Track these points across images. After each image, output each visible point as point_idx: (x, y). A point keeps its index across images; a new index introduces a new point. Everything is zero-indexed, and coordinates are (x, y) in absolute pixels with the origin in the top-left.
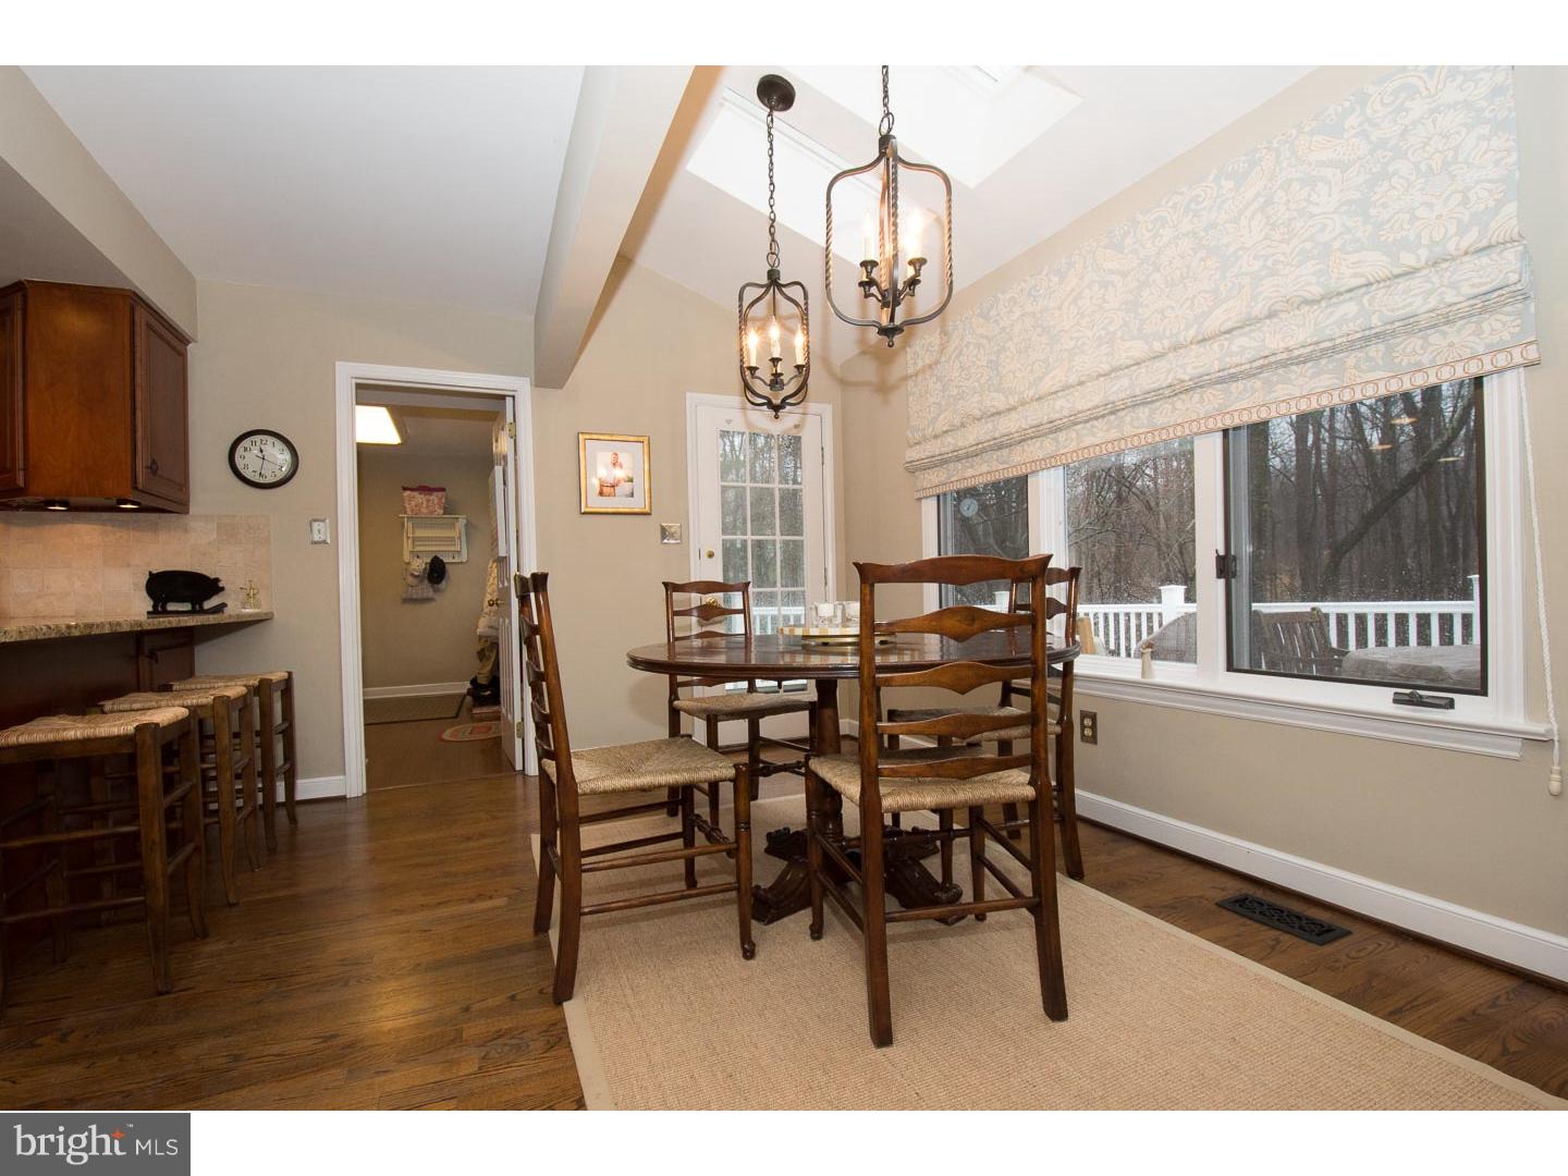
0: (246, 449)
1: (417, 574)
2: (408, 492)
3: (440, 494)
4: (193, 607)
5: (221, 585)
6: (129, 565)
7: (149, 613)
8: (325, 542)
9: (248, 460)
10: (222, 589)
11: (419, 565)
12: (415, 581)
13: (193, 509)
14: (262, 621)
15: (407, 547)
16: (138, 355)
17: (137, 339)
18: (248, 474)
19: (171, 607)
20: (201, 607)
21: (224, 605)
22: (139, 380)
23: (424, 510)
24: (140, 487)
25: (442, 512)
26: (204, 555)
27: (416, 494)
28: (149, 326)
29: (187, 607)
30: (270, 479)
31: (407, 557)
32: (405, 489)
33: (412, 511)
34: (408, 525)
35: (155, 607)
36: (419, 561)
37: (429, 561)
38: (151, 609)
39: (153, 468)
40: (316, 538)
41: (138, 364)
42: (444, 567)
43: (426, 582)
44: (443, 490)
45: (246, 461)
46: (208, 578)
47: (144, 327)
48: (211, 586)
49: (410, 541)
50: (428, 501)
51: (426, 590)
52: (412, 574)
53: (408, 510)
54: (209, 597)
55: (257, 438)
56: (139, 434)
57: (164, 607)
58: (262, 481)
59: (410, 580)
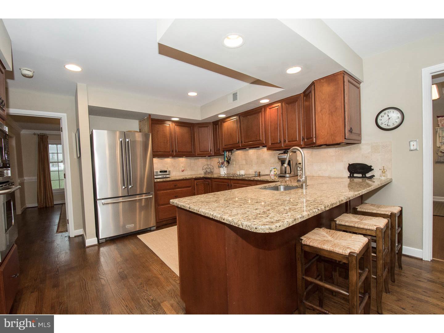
0: (382, 116)
4: (363, 175)
5: (372, 168)
6: (343, 162)
7: (348, 177)
8: (416, 150)
9: (383, 121)
10: (373, 169)
13: (362, 142)
14: (389, 183)
16: (346, 93)
17: (345, 87)
18: (383, 126)
19: (355, 175)
20: (365, 175)
21: (373, 176)
22: (346, 101)
24: (347, 138)
26: (366, 157)
28: (349, 81)
29: (360, 175)
30: (392, 127)
35: (350, 175)
38: (349, 176)
39: (351, 131)
40: (412, 148)
41: (346, 95)
45: (382, 121)
46: (368, 166)
47: (347, 81)
48: (369, 169)
54: (368, 172)
55: (386, 111)
56: (346, 120)
57: (353, 175)
58: (388, 128)
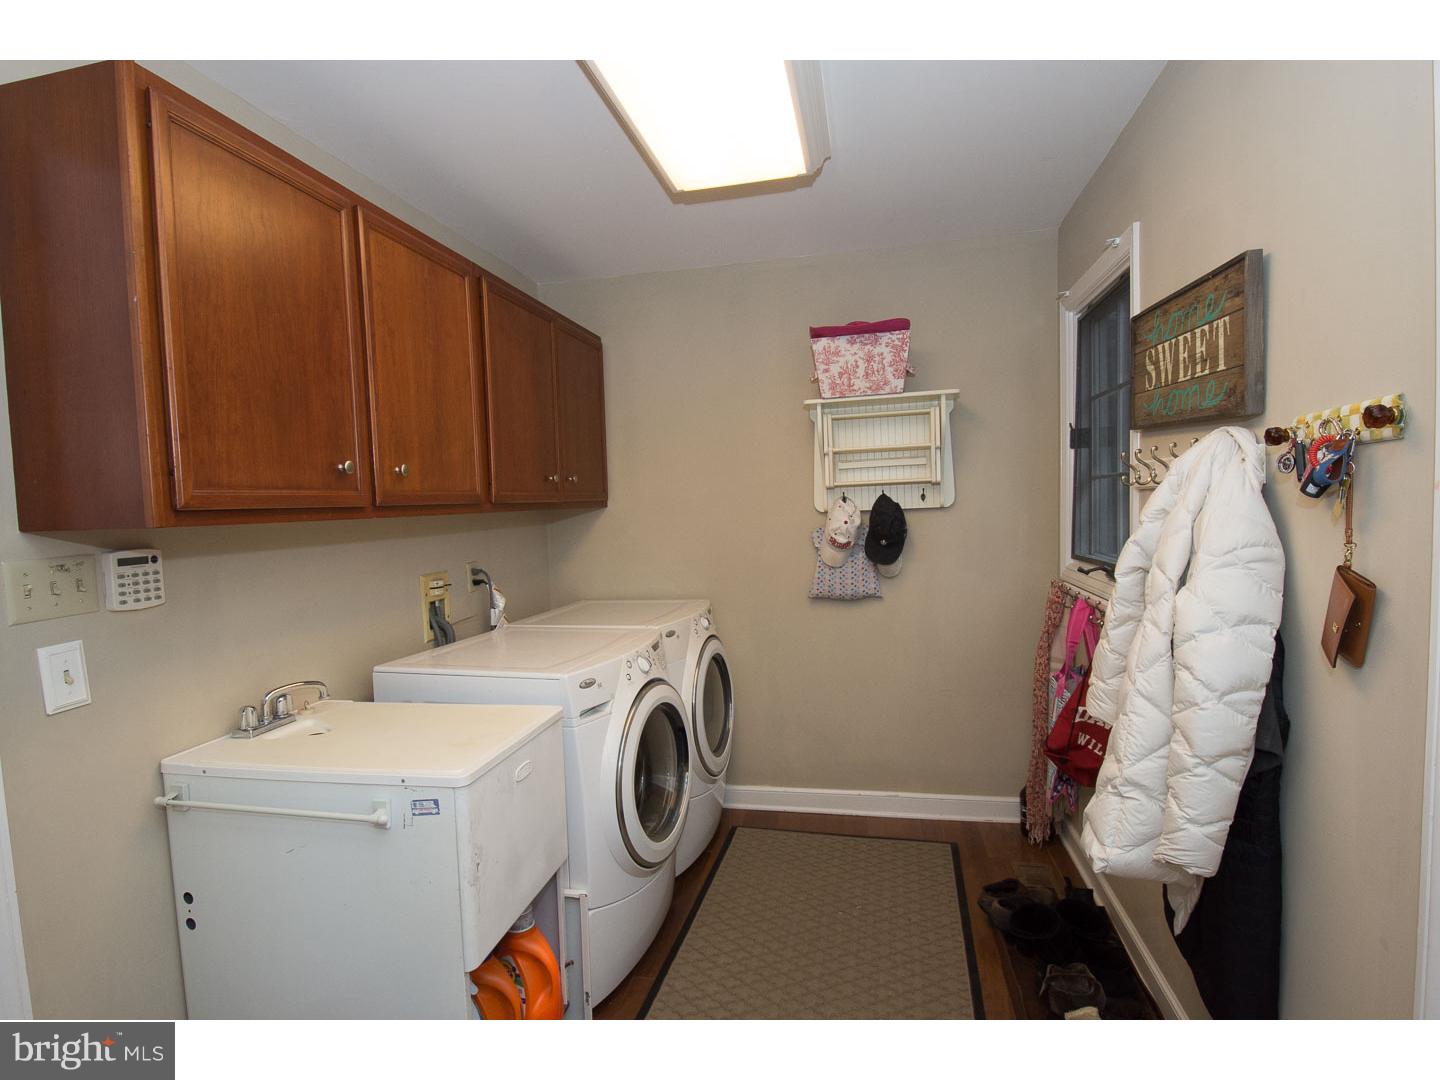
1: (842, 540)
2: (824, 342)
3: (895, 337)
11: (847, 519)
12: (838, 556)
15: (823, 476)
23: (860, 384)
25: (900, 383)
27: (842, 342)
31: (821, 501)
32: (817, 333)
33: (833, 386)
34: (823, 422)
36: (848, 507)
37: (869, 507)
42: (903, 522)
43: (862, 555)
44: (902, 325)
49: (828, 460)
50: (869, 359)
51: (859, 572)
52: (833, 542)
53: (825, 387)
59: (829, 554)
